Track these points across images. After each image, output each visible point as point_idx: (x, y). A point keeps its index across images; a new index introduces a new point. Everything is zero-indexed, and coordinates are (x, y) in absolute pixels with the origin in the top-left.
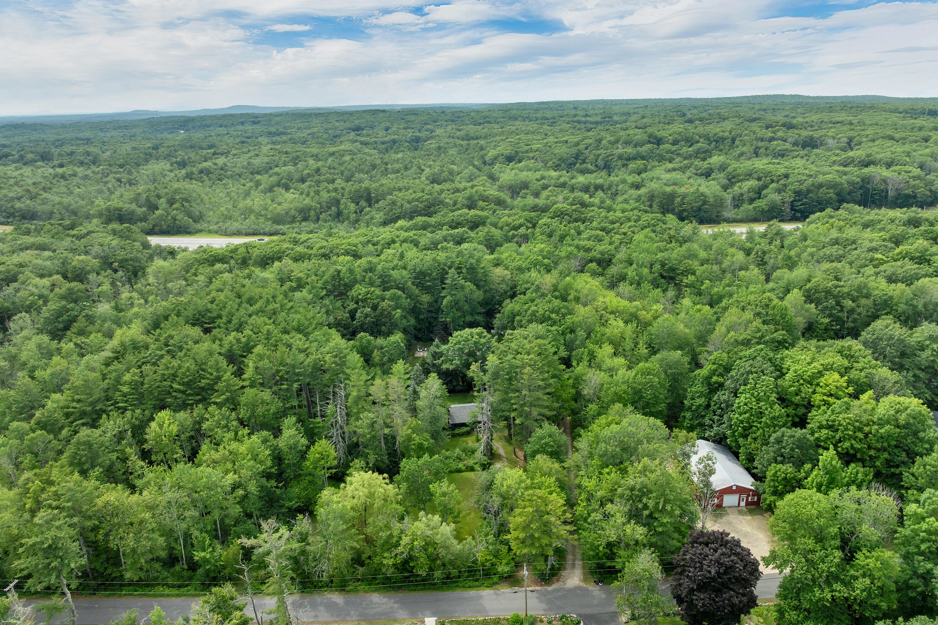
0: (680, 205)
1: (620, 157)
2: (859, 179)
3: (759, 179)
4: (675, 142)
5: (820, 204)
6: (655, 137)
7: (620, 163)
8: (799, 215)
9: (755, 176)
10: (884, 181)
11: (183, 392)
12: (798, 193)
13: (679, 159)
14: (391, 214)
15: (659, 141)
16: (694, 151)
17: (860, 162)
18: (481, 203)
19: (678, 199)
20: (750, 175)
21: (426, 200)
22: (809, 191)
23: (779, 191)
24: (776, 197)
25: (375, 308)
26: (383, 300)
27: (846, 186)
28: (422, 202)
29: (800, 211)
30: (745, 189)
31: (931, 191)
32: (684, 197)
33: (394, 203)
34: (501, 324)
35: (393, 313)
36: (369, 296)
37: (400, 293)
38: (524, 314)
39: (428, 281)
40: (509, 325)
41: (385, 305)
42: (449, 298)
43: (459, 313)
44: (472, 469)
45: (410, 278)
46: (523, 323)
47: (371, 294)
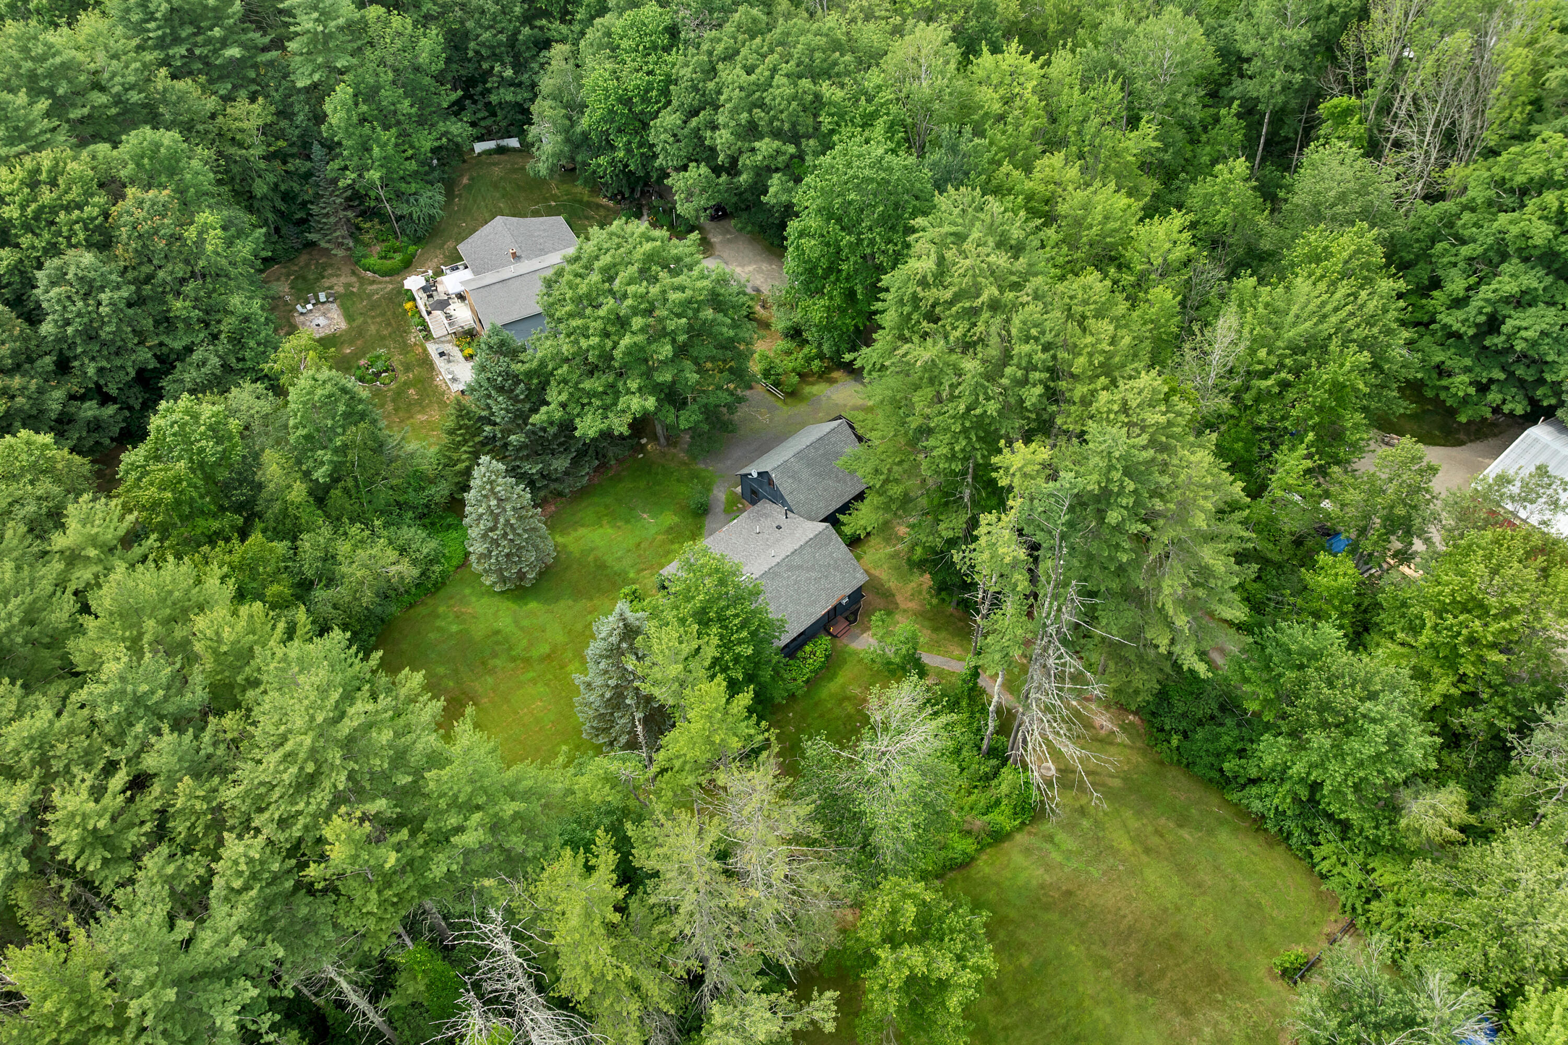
25: (102, 236)
34: (568, 140)
35: (191, 233)
36: (47, 196)
37: (169, 138)
38: (691, 99)
39: (224, 43)
40: (620, 142)
41: (140, 214)
42: (343, 92)
43: (389, 136)
44: (998, 837)
45: (140, 48)
46: (722, 139)
47: (53, 183)
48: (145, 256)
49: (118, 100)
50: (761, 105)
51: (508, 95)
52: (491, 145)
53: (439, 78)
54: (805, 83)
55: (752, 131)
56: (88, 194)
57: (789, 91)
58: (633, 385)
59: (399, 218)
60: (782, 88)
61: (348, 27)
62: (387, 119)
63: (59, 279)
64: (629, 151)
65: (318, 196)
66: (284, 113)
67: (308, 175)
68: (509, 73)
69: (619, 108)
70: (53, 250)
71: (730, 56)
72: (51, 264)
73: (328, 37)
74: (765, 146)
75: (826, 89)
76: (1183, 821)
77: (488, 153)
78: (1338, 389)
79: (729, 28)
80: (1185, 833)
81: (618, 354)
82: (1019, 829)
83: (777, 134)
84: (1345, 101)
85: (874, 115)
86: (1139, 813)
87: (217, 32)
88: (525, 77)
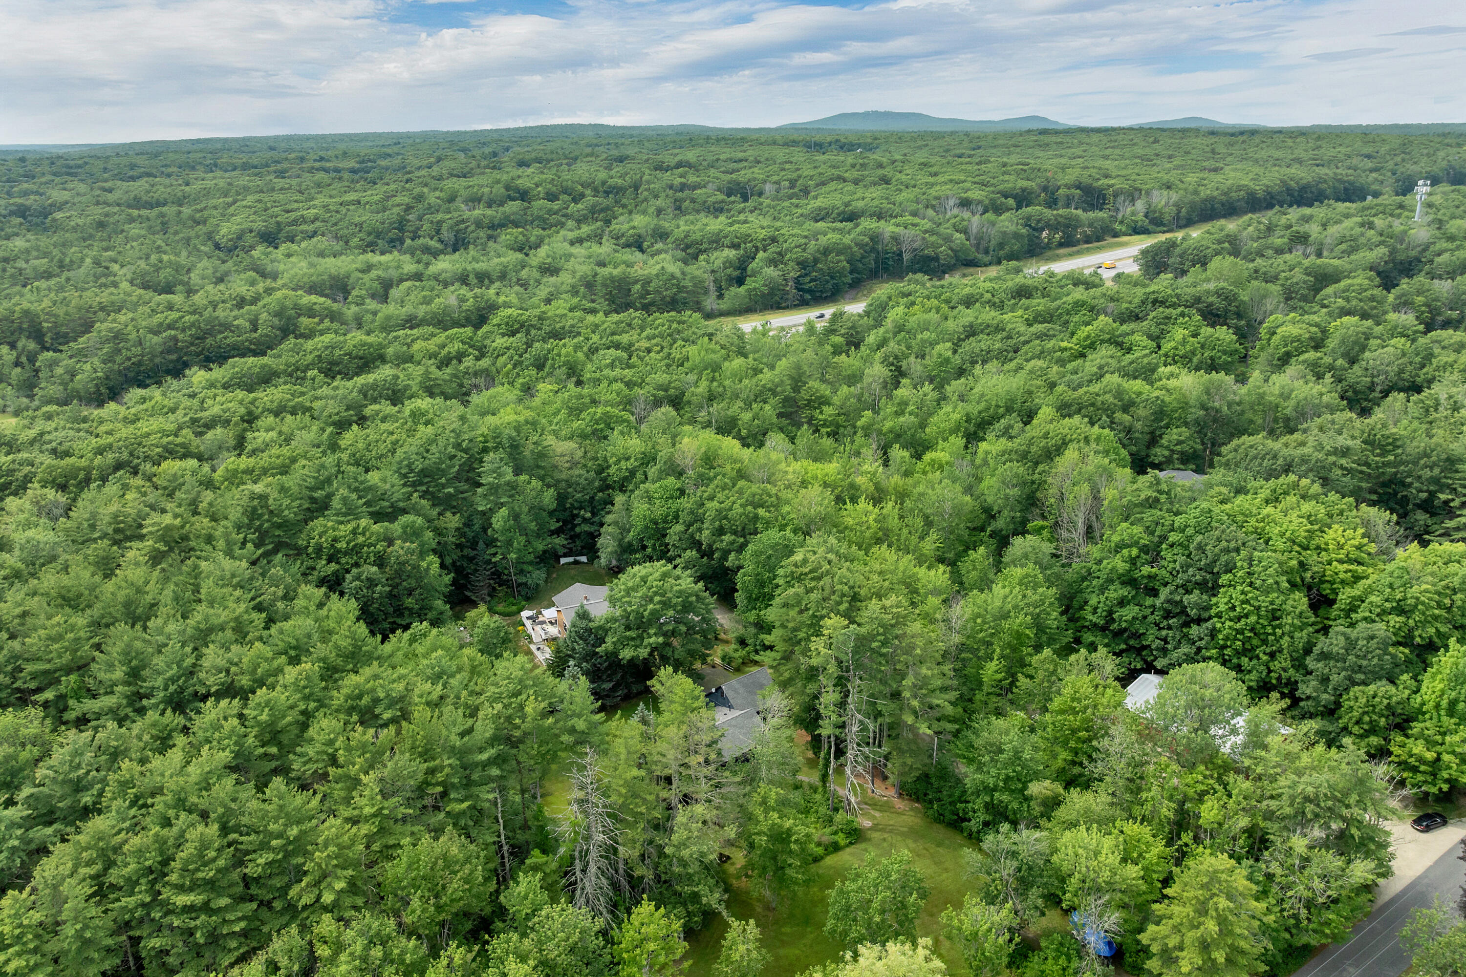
0: (643, 297)
1: (479, 224)
2: (867, 239)
3: (735, 246)
4: (551, 197)
5: (832, 278)
6: (517, 190)
7: (482, 234)
8: (808, 296)
9: (727, 241)
10: (895, 238)
11: (206, 908)
12: (802, 264)
13: (571, 223)
14: (118, 359)
15: (524, 195)
16: (586, 208)
17: (839, 214)
18: (305, 321)
19: (638, 287)
20: (717, 242)
21: (193, 325)
22: (816, 261)
23: (773, 262)
24: (771, 272)
25: (381, 561)
26: (390, 542)
27: (855, 249)
28: (184, 330)
29: (809, 291)
30: (718, 263)
31: (951, 249)
32: (647, 282)
33: (118, 337)
34: (620, 545)
35: (424, 564)
36: (361, 539)
37: (420, 521)
38: (689, 519)
39: (444, 486)
40: (649, 543)
41: (401, 552)
42: (504, 512)
43: (523, 539)
44: (836, 848)
45: (404, 485)
46: (705, 536)
47: (363, 534)
48: (399, 573)
49: (392, 506)
50: (726, 518)
51: (586, 528)
52: (571, 559)
53: (551, 513)
54: (749, 508)
55: (721, 531)
56: (378, 540)
57: (741, 510)
58: (652, 631)
59: (519, 585)
60: (738, 509)
61: (508, 483)
62: (523, 531)
63: (358, 578)
64: (654, 549)
65: (476, 570)
66: (468, 524)
67: (473, 558)
68: (589, 515)
69: (651, 525)
70: (357, 565)
71: (711, 498)
72: (354, 571)
73: (498, 486)
74: (728, 538)
75: (761, 512)
76: (939, 845)
77: (569, 564)
78: (1019, 635)
79: (712, 486)
80: (940, 850)
81: (646, 614)
82: (847, 846)
83: (735, 533)
84: (1041, 523)
85: (786, 525)
86: (915, 841)
87: (443, 480)
88: (596, 519)
